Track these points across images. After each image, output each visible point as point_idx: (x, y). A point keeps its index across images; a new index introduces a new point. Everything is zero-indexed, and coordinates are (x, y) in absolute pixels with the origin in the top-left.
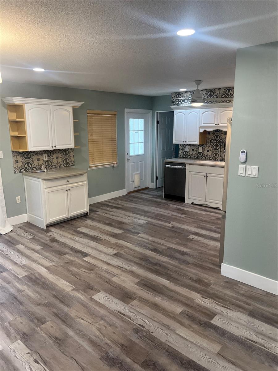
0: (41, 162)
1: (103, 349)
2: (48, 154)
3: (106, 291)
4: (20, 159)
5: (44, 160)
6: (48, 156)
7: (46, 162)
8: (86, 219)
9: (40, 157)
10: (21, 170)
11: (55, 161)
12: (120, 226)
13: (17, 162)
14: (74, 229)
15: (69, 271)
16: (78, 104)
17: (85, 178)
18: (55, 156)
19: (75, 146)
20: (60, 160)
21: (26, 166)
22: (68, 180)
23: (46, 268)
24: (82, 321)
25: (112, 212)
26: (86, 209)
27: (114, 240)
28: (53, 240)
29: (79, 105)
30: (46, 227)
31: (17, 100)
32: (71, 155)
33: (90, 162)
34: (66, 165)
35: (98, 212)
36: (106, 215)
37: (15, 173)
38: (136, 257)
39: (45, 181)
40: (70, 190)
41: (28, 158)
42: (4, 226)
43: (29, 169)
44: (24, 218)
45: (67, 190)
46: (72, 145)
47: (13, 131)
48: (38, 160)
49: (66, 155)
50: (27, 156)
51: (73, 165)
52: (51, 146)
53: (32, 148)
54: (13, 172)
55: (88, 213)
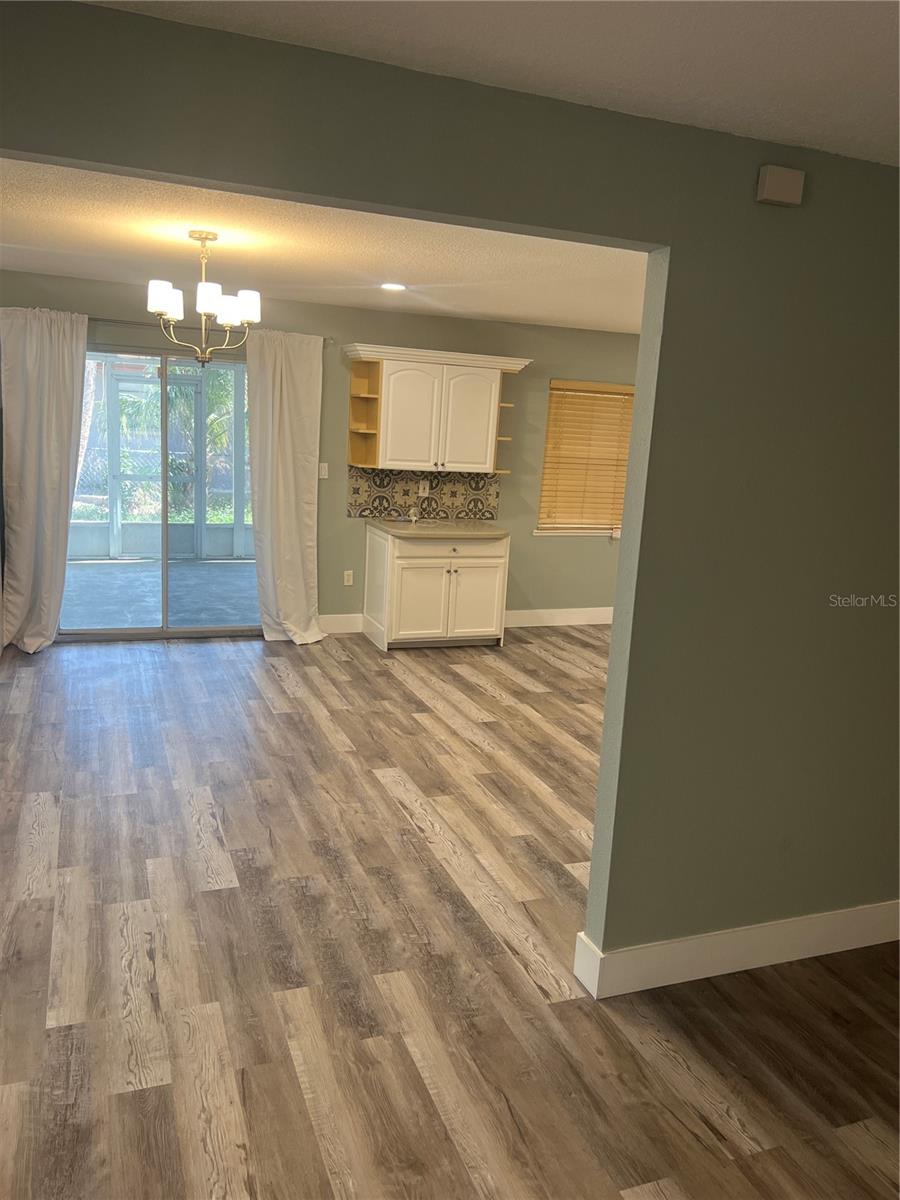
0: (411, 500)
2: (431, 482)
3: (407, 769)
4: (363, 485)
5: (420, 494)
6: (431, 488)
7: (423, 502)
8: (488, 652)
9: (411, 486)
10: (364, 511)
11: (447, 500)
12: (552, 679)
13: (356, 491)
14: (444, 664)
15: (368, 724)
16: (516, 364)
17: (502, 548)
18: (447, 488)
19: (497, 467)
20: (459, 501)
21: (376, 504)
22: (456, 548)
23: (332, 712)
24: (326, 794)
25: (563, 649)
26: (493, 629)
27: (508, 700)
28: (385, 673)
29: (519, 367)
30: (389, 649)
31: (366, 351)
32: (491, 492)
33: (541, 516)
34: (475, 514)
35: (529, 645)
36: (543, 654)
37: (349, 516)
38: (525, 738)
39: (397, 541)
40: (456, 571)
41: (381, 485)
42: (306, 629)
43: (380, 512)
44: (355, 623)
45: (449, 572)
46: (487, 466)
47: (357, 420)
48: (406, 493)
49: (477, 488)
50: (382, 480)
51: (492, 518)
52: (432, 464)
53: (388, 463)
54: (347, 513)
55: (500, 639)
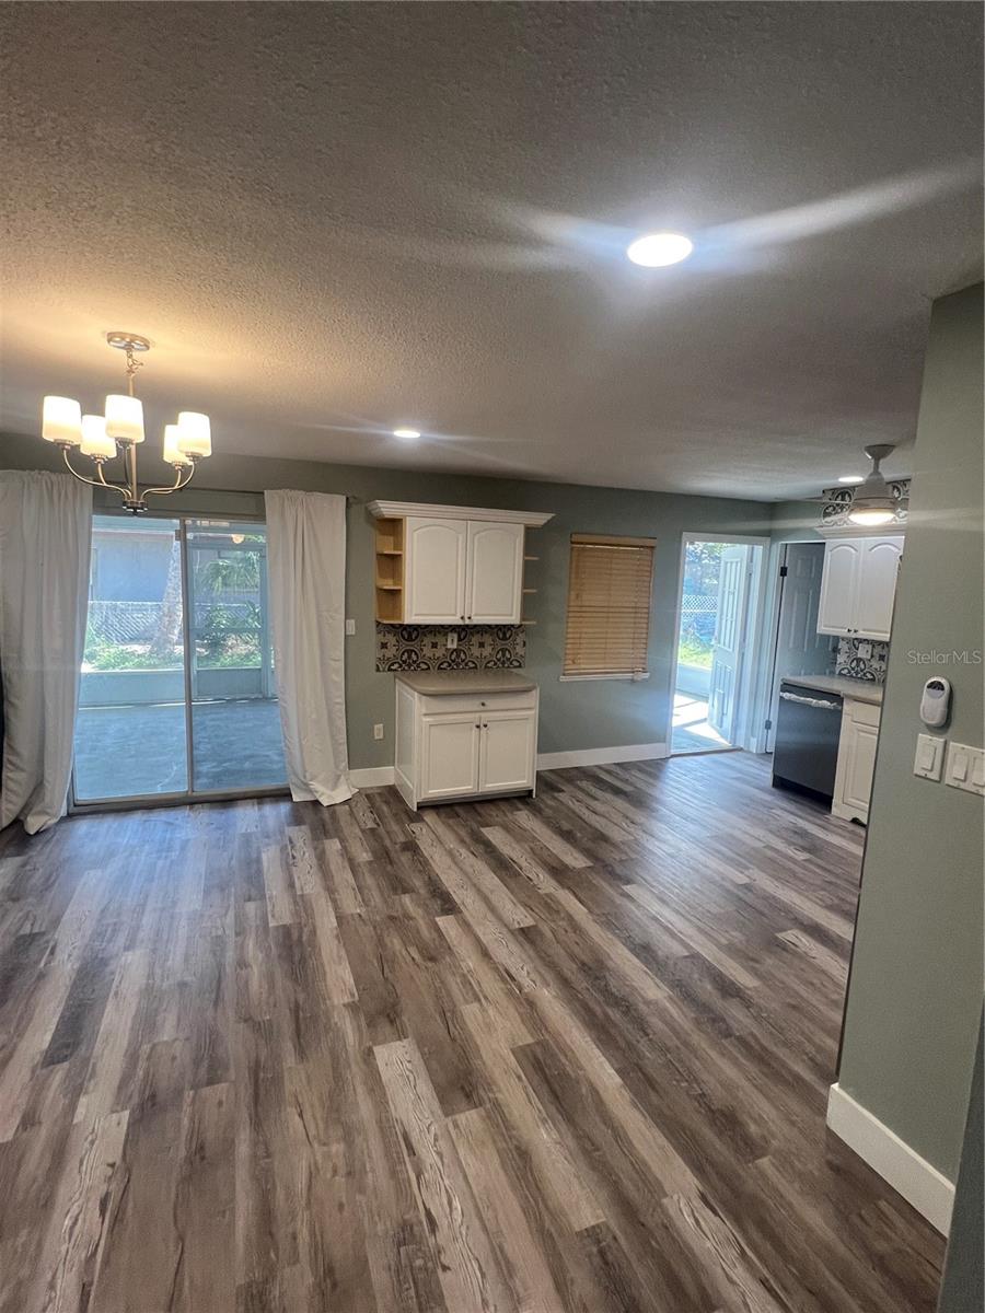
0: (439, 652)
1: (272, 1255)
2: (459, 636)
3: (421, 1043)
4: (391, 639)
5: (449, 647)
6: (460, 640)
7: (452, 653)
8: (520, 806)
9: (439, 639)
10: (393, 664)
11: (476, 651)
12: (590, 845)
13: (384, 646)
14: (475, 826)
15: (380, 942)
16: (539, 519)
17: (532, 700)
18: (475, 639)
19: (523, 619)
20: (487, 651)
21: (405, 657)
22: (484, 701)
23: (340, 918)
24: (297, 1117)
25: (596, 799)
26: (525, 781)
27: (546, 884)
28: (411, 847)
29: (542, 522)
30: (418, 808)
31: (388, 508)
32: (518, 641)
33: (567, 662)
34: (503, 663)
35: (561, 794)
36: (576, 807)
37: (378, 670)
38: (573, 957)
39: (424, 697)
40: (485, 726)
41: (410, 639)
42: (335, 786)
43: (409, 665)
44: (385, 776)
45: (478, 727)
46: (515, 619)
47: (382, 575)
48: (434, 645)
49: (504, 638)
50: (410, 634)
51: (520, 666)
52: (459, 616)
53: (414, 618)
54: (375, 667)
55: (532, 791)
